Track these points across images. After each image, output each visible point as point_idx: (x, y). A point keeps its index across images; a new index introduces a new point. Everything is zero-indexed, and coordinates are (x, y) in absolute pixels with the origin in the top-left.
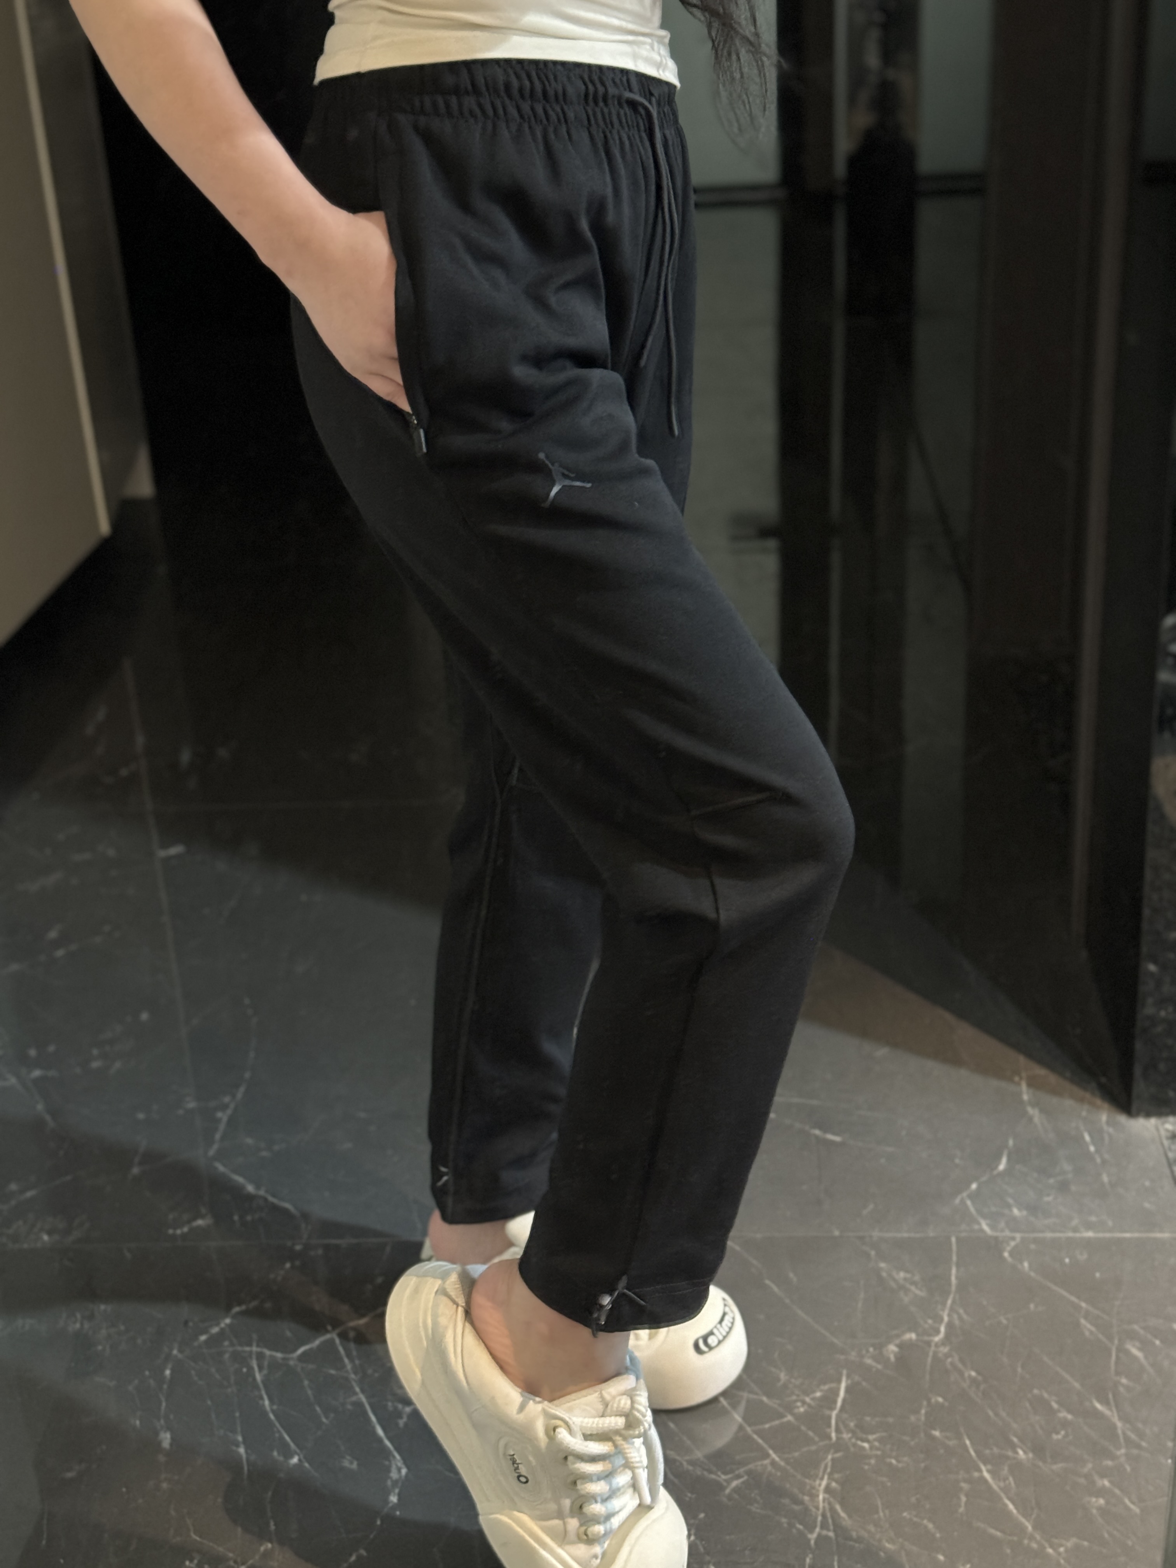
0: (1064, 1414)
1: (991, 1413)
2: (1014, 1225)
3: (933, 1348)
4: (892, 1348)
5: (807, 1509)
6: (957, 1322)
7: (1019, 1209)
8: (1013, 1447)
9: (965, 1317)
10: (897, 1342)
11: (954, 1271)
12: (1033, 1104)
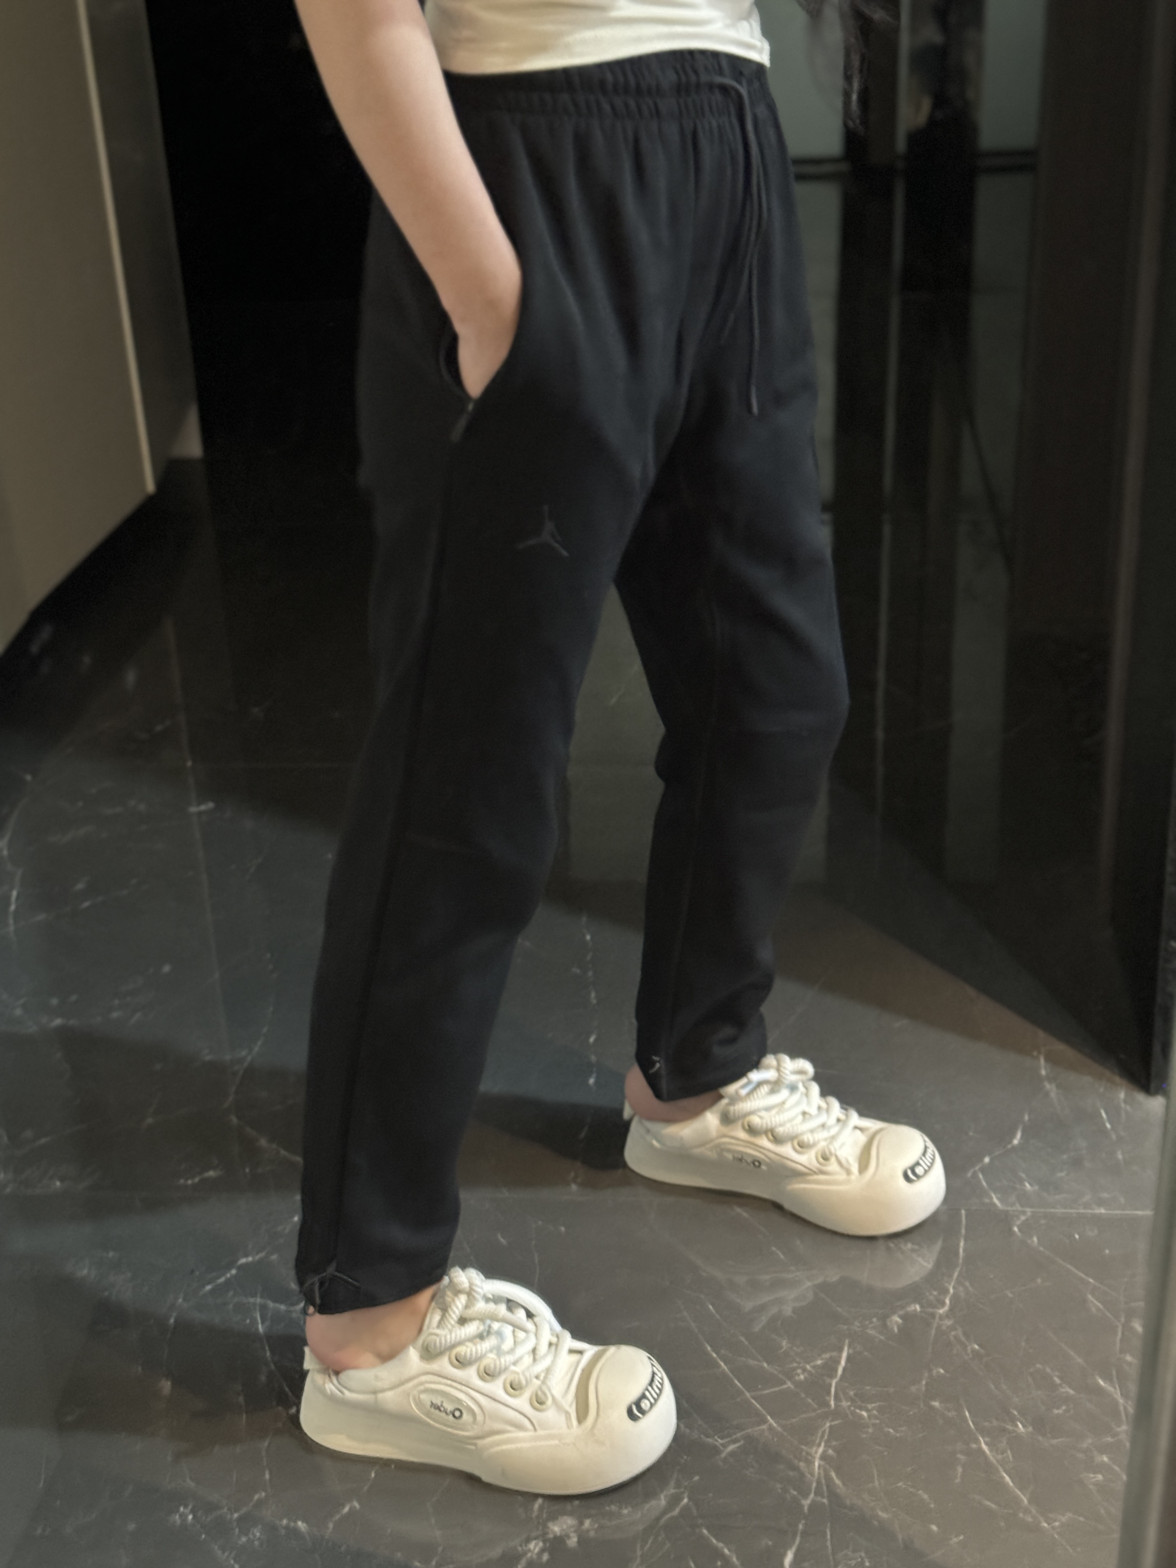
0: (1065, 1390)
2: (1024, 1200)
3: (937, 1321)
4: (896, 1319)
5: (802, 1475)
6: (962, 1294)
7: (1031, 1184)
8: (1013, 1421)
9: (970, 1289)
10: (901, 1312)
11: (962, 1244)
12: (1050, 1079)
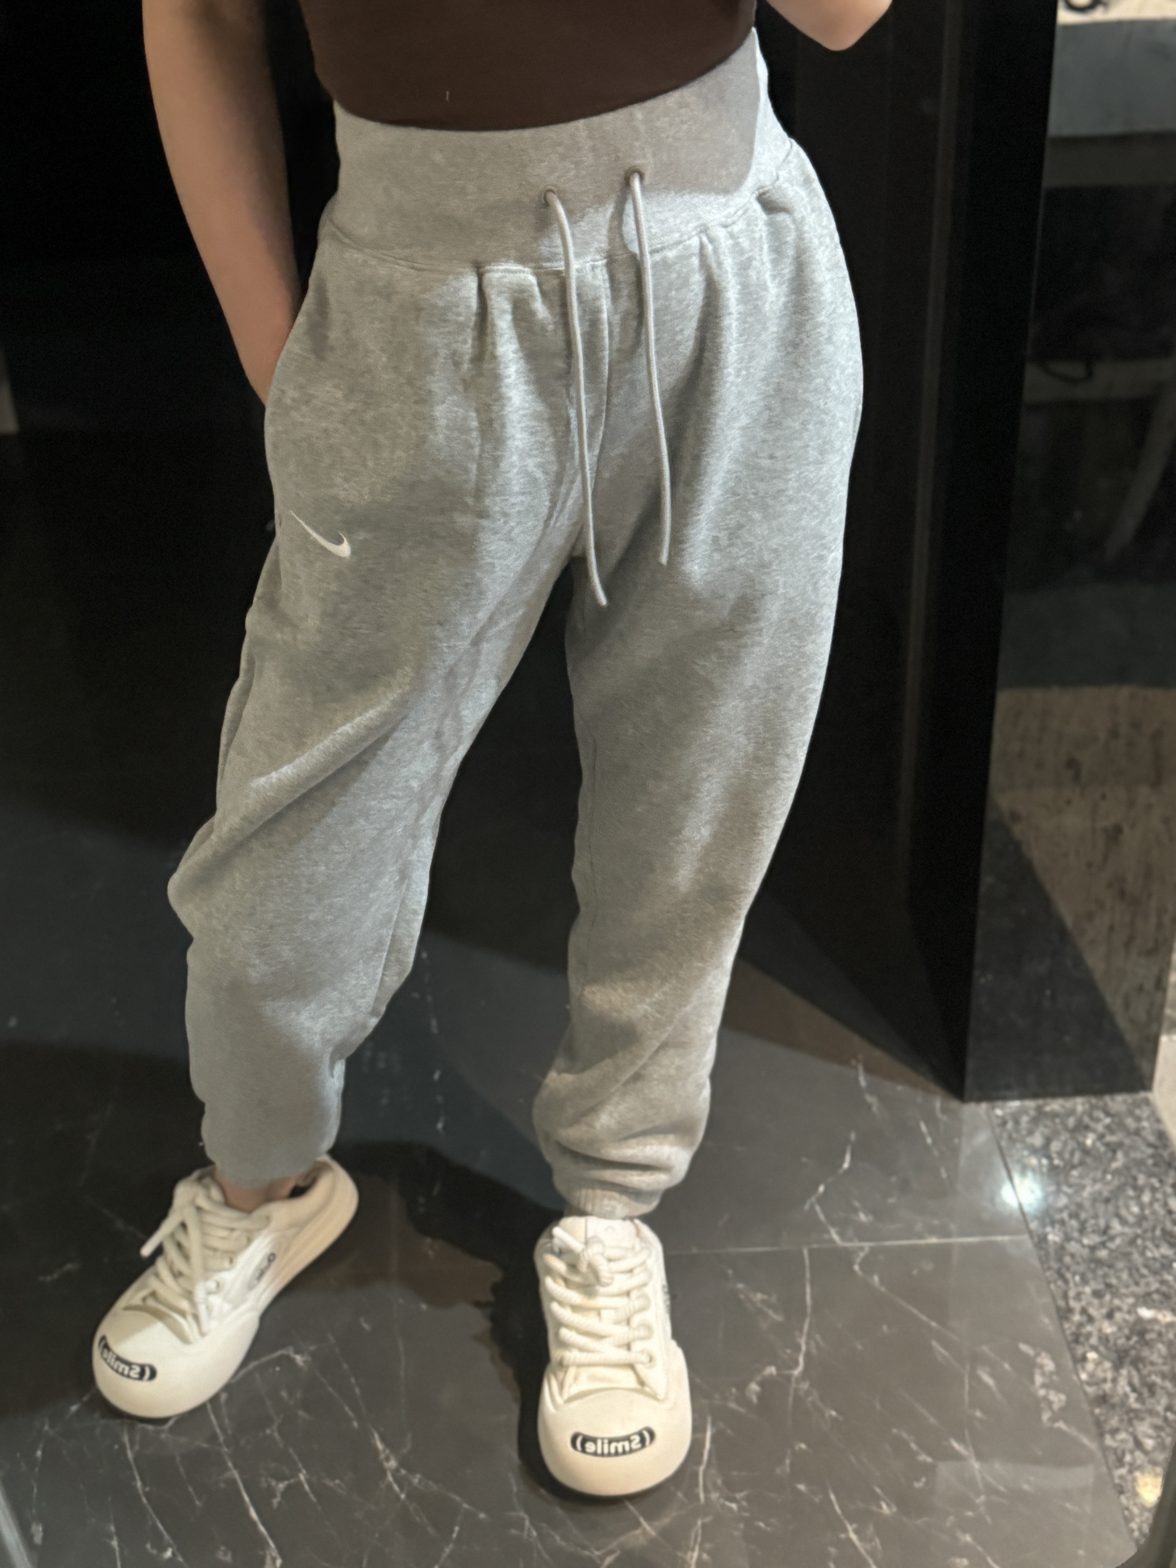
0: (924, 1458)
1: (853, 1459)
2: (862, 1233)
3: (793, 1385)
4: (754, 1387)
6: (814, 1351)
7: (866, 1214)
8: (877, 1499)
9: (821, 1343)
10: (758, 1378)
11: (808, 1290)
12: (871, 1090)
